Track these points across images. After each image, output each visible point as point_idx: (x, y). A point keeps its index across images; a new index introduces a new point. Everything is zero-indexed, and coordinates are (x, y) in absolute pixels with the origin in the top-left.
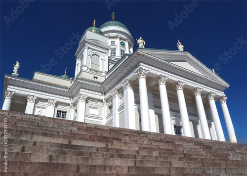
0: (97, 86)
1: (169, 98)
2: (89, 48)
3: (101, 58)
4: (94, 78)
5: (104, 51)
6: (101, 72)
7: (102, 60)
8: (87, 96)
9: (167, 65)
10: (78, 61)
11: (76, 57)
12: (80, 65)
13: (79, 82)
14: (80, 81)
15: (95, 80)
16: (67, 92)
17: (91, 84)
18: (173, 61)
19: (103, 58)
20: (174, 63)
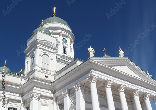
0: (48, 85)
1: (114, 98)
2: (40, 48)
3: (50, 58)
4: (45, 77)
5: (53, 51)
6: (50, 71)
7: (51, 59)
8: (40, 95)
9: (109, 69)
10: (28, 59)
11: (25, 54)
12: (30, 63)
13: (33, 81)
14: (35, 81)
15: (46, 78)
16: (18, 89)
17: (44, 83)
18: (113, 66)
19: (52, 58)
20: (114, 67)
